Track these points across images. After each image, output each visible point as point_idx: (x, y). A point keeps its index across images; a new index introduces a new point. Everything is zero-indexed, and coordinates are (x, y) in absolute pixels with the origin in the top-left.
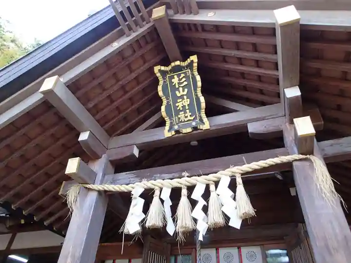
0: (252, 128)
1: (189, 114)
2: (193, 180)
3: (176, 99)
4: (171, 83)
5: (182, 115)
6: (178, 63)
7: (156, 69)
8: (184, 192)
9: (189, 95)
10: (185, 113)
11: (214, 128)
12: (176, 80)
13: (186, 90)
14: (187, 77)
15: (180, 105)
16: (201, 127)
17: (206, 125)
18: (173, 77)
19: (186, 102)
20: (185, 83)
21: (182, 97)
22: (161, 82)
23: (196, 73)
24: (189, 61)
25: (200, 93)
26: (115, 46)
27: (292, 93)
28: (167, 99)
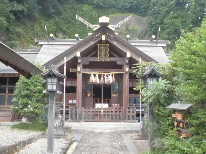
0: (118, 63)
1: (104, 56)
2: (104, 73)
3: (101, 52)
5: (102, 56)
6: (104, 44)
7: (98, 45)
8: (102, 76)
9: (105, 52)
11: (110, 61)
12: (102, 48)
15: (102, 54)
16: (107, 60)
17: (108, 60)
18: (102, 47)
19: (104, 53)
20: (104, 49)
21: (103, 52)
22: (99, 47)
24: (107, 45)
25: (108, 53)
26: (92, 43)
27: (127, 61)
28: (99, 52)
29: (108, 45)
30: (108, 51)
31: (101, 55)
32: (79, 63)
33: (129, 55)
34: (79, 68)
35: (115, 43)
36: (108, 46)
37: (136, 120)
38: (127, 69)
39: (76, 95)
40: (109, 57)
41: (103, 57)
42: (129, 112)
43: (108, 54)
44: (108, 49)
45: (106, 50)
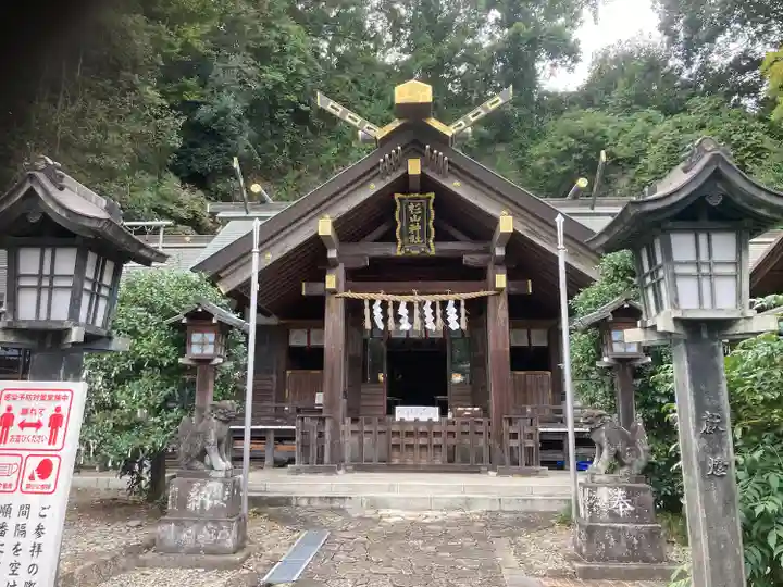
0: (466, 260)
1: (418, 238)
3: (409, 223)
4: (407, 209)
5: (412, 238)
6: (417, 195)
7: (397, 196)
8: (416, 306)
9: (421, 224)
10: (415, 236)
11: (439, 254)
12: (411, 207)
13: (419, 218)
14: (422, 207)
15: (413, 228)
16: (428, 252)
17: (433, 253)
18: (409, 204)
19: (418, 228)
20: (420, 212)
21: (415, 223)
22: (399, 207)
23: (431, 207)
24: (428, 195)
25: (431, 224)
26: (374, 188)
27: (500, 252)
28: (402, 223)
29: (432, 195)
30: (433, 217)
31: (409, 235)
32: (333, 264)
33: (507, 224)
34: (331, 281)
35: (455, 186)
36: (432, 201)
37: (540, 468)
38: (501, 280)
39: (322, 375)
40: (435, 240)
41: (415, 240)
42: (514, 436)
43: (433, 230)
44: (432, 212)
45: (424, 215)
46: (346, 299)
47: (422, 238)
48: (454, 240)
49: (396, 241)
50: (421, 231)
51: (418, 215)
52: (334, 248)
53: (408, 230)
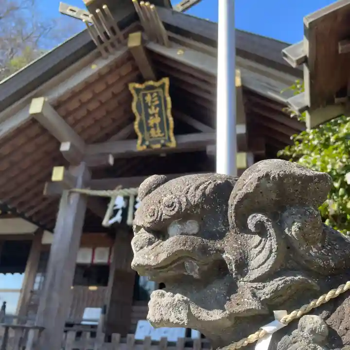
0: (210, 150)
1: (159, 131)
3: (148, 116)
4: (144, 100)
5: (153, 131)
6: (151, 83)
7: (131, 86)
9: (160, 114)
10: (156, 130)
12: (148, 98)
13: (158, 109)
14: (158, 96)
15: (151, 122)
16: (168, 144)
17: (173, 144)
18: (145, 95)
19: (157, 120)
20: (157, 102)
21: (154, 115)
22: (135, 99)
23: (167, 94)
24: (162, 81)
25: (169, 115)
28: (140, 115)
29: (166, 81)
30: (169, 105)
31: (149, 129)
36: (167, 87)
41: (156, 133)
43: (171, 119)
44: (169, 99)
45: (161, 106)
46: (83, 196)
47: (163, 131)
48: (196, 131)
49: (136, 137)
50: (161, 123)
51: (156, 106)
52: (65, 141)
53: (147, 124)
